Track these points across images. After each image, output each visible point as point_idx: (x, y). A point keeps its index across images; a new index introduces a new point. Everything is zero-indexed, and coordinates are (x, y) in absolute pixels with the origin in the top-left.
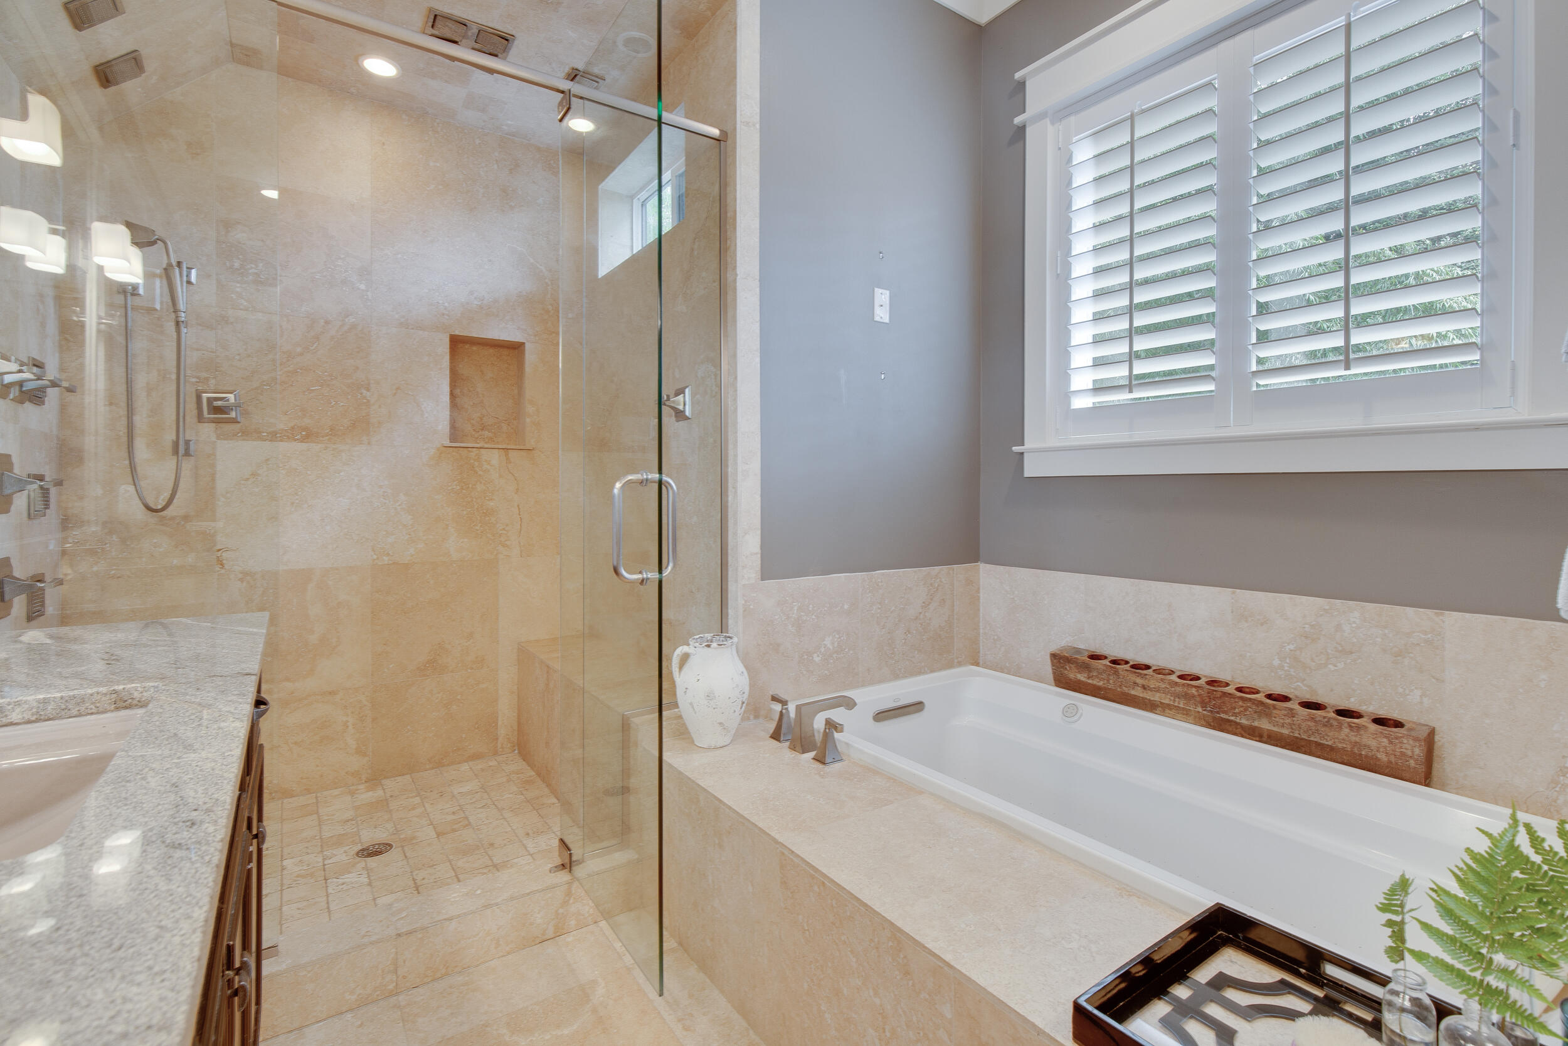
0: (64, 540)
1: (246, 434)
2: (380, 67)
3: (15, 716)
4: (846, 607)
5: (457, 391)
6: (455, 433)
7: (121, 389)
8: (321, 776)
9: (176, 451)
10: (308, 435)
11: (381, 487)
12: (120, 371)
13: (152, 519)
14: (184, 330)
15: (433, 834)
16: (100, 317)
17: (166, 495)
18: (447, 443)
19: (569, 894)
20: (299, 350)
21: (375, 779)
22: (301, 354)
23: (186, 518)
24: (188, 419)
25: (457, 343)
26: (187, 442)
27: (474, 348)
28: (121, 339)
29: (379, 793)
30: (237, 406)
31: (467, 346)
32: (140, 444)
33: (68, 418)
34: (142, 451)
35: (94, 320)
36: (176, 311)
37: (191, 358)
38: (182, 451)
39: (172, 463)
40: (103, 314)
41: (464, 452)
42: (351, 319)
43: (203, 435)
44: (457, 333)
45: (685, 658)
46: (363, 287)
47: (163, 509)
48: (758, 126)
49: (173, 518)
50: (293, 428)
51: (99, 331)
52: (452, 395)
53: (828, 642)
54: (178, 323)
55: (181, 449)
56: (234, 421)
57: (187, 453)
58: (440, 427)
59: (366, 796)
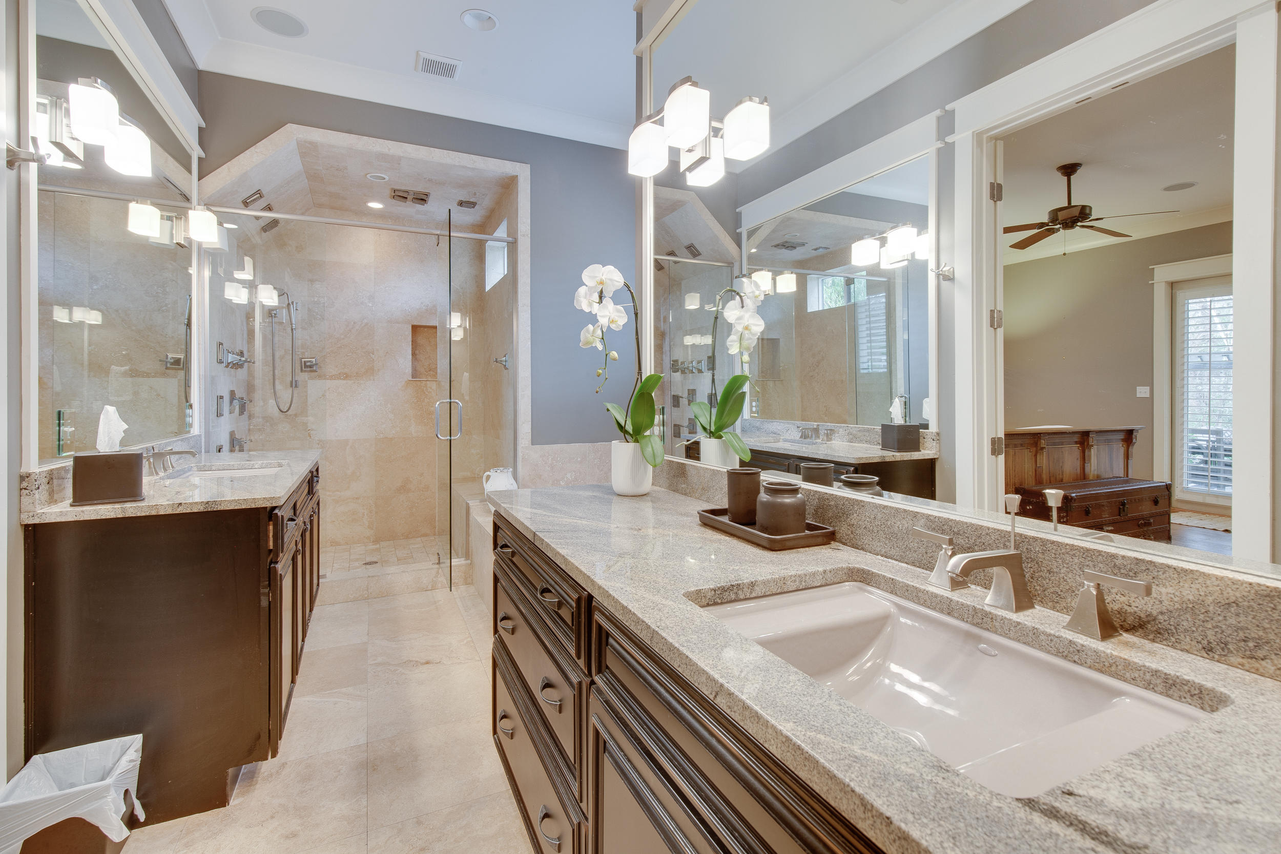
0: (249, 425)
1: (320, 377)
2: (375, 205)
3: (256, 467)
4: (579, 459)
5: (417, 352)
6: (415, 374)
7: (270, 358)
8: (353, 537)
9: (292, 386)
10: (347, 377)
11: (379, 401)
12: (270, 351)
13: (282, 416)
14: (294, 332)
15: (396, 559)
16: (260, 323)
17: (288, 405)
18: (411, 379)
19: (438, 573)
20: (342, 337)
21: (377, 541)
22: (343, 339)
23: (296, 415)
24: (296, 370)
25: (415, 328)
26: (296, 381)
27: (426, 330)
28: (270, 337)
29: (378, 546)
30: (316, 364)
31: (422, 329)
32: (277, 382)
33: (251, 374)
34: (278, 386)
35: (258, 324)
36: (291, 324)
37: (298, 343)
38: (294, 385)
39: (290, 391)
40: (261, 321)
41: (419, 383)
42: (366, 321)
43: (302, 377)
44: (415, 324)
45: (488, 477)
46: (370, 305)
47: (288, 411)
48: (529, 236)
49: (290, 415)
50: (340, 374)
51: (260, 328)
52: (414, 354)
53: (569, 476)
54: (292, 329)
55: (294, 384)
56: (315, 371)
57: (296, 386)
58: (407, 371)
59: (371, 547)
